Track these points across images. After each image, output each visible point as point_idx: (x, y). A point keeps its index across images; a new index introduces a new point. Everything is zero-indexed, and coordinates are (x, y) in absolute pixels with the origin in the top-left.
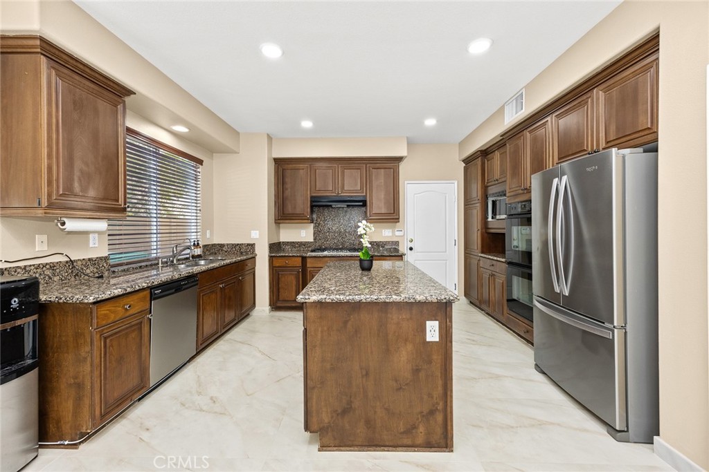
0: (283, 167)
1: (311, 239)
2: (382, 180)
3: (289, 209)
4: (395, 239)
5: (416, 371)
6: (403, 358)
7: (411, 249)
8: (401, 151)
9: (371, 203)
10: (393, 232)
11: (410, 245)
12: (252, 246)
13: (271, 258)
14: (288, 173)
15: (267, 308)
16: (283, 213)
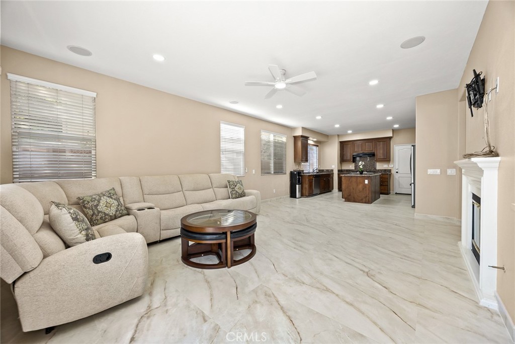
0: (343, 144)
1: (354, 169)
2: (381, 146)
3: (345, 158)
4: (389, 169)
5: (363, 189)
6: (360, 186)
7: (397, 172)
8: (390, 135)
9: (377, 155)
10: (388, 166)
11: (397, 171)
12: (333, 170)
13: (338, 174)
14: (345, 146)
15: (337, 190)
16: (342, 159)
